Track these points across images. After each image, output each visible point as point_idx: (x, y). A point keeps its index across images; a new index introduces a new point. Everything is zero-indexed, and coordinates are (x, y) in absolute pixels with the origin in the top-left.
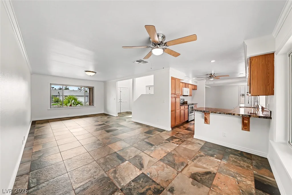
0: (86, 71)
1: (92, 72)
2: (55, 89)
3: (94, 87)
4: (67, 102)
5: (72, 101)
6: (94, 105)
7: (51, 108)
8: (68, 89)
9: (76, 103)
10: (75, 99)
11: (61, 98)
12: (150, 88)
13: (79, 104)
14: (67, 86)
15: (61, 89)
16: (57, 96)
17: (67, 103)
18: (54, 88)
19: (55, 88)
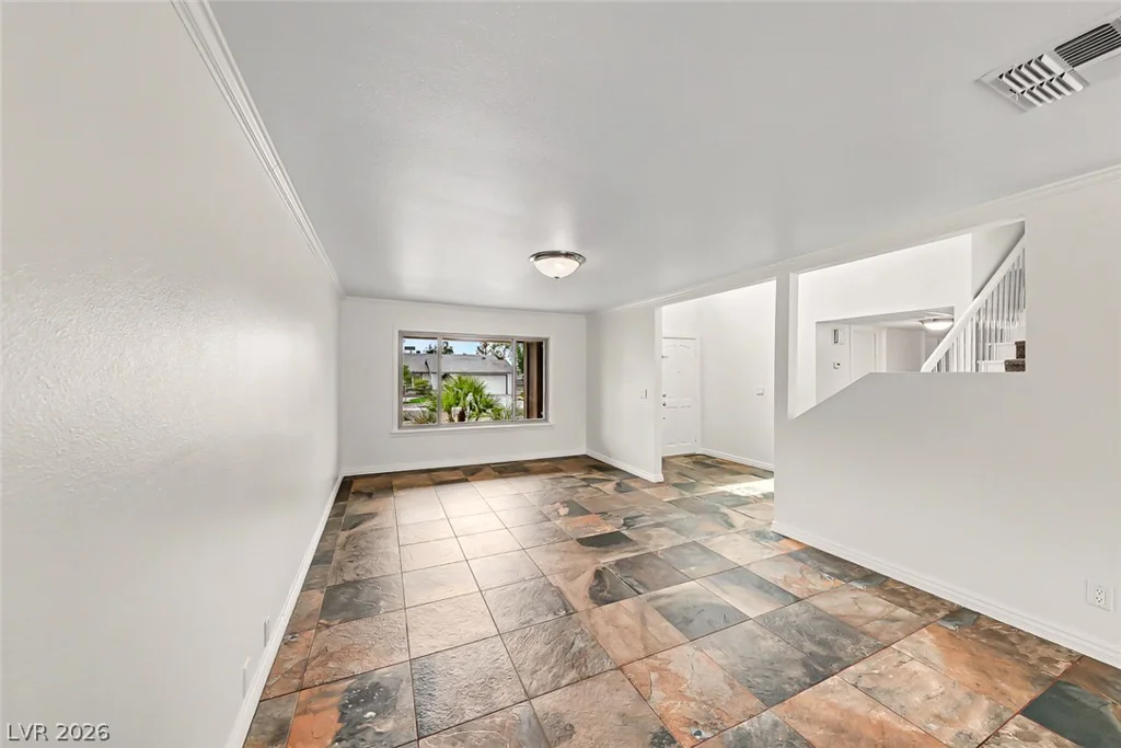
0: (538, 256)
1: (568, 255)
2: (418, 352)
3: (547, 340)
4: (452, 400)
5: (467, 395)
6: (546, 420)
7: (400, 427)
8: (450, 351)
9: (481, 407)
10: (477, 391)
11: (434, 382)
12: (840, 334)
13: (489, 411)
14: (447, 338)
15: (431, 352)
16: (421, 373)
17: (451, 407)
18: (414, 348)
19: (417, 349)
